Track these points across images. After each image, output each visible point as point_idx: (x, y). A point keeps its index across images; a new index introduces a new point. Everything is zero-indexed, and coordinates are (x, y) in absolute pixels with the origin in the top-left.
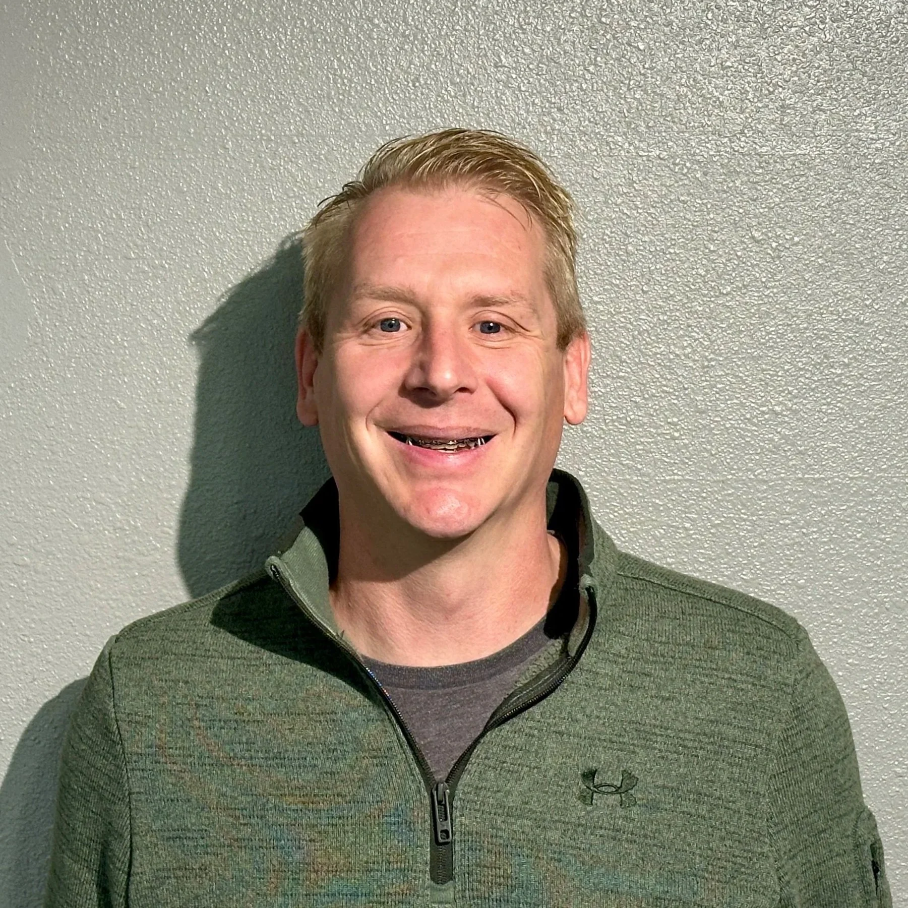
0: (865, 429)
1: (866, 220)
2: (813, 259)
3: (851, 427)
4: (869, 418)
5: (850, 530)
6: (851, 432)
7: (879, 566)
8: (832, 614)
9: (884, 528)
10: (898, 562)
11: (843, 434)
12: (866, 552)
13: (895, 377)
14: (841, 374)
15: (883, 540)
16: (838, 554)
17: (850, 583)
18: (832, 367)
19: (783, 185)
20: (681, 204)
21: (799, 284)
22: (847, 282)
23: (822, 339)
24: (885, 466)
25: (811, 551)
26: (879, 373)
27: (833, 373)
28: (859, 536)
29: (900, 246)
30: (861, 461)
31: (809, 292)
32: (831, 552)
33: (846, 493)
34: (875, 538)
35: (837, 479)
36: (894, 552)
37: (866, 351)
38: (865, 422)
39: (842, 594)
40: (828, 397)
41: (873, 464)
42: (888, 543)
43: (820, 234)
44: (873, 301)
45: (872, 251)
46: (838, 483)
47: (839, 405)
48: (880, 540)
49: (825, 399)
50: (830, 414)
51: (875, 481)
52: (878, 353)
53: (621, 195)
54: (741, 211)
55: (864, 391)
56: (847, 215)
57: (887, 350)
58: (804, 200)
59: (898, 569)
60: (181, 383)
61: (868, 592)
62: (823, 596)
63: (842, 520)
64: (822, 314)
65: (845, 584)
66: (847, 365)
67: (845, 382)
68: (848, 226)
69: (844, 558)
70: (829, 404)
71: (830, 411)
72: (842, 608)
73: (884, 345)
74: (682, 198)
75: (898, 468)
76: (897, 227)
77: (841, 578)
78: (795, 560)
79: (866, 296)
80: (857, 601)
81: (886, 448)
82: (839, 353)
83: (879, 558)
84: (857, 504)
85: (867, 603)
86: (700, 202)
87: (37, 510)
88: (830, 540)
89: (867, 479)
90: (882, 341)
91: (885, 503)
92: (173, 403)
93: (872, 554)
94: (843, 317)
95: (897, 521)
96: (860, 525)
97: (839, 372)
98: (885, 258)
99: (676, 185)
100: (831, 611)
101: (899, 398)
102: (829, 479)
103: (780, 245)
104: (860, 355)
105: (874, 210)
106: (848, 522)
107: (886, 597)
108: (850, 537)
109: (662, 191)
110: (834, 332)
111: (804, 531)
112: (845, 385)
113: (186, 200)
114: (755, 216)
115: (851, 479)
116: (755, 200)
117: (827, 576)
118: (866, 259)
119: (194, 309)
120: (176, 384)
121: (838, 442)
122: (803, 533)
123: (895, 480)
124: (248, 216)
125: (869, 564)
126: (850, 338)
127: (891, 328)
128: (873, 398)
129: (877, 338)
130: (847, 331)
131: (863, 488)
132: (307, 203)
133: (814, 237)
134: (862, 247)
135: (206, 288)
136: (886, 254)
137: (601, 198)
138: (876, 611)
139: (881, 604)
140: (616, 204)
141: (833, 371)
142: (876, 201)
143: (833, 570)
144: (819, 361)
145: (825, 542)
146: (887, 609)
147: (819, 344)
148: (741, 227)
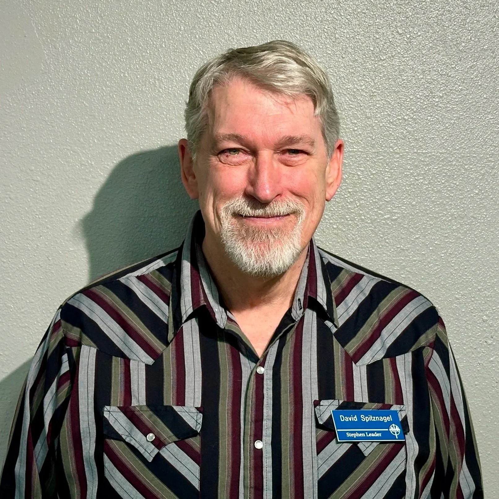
0: (449, 129)
1: (455, 25)
2: (427, 43)
3: (442, 128)
4: (451, 124)
5: (439, 179)
6: (442, 130)
7: (452, 197)
8: (428, 219)
9: (456, 178)
10: (461, 194)
11: (438, 131)
12: (446, 189)
13: (465, 104)
14: (438, 101)
15: (455, 184)
16: (433, 190)
17: (438, 204)
18: (434, 98)
19: (414, 6)
20: (363, 15)
21: (419, 56)
22: (443, 55)
23: (430, 84)
24: (458, 148)
25: (419, 188)
26: (457, 101)
27: (434, 101)
28: (443, 181)
29: (471, 38)
30: (446, 145)
31: (424, 60)
32: (429, 189)
33: (438, 160)
34: (451, 183)
35: (433, 153)
36: (460, 190)
37: (451, 90)
38: (449, 125)
39: (433, 210)
40: (431, 112)
41: (452, 147)
42: (458, 185)
43: (431, 31)
44: (456, 65)
45: (456, 41)
46: (434, 155)
47: (436, 116)
48: (453, 184)
49: (429, 113)
50: (432, 121)
51: (452, 155)
52: (457, 91)
53: (334, 9)
54: (392, 18)
55: (449, 110)
56: (445, 22)
57: (462, 90)
58: (424, 14)
59: (462, 198)
60: (115, 95)
61: (446, 209)
62: (424, 210)
63: (435, 174)
64: (430, 71)
65: (435, 205)
66: (441, 97)
67: (440, 105)
68: (445, 28)
69: (435, 192)
70: (431, 116)
71: (431, 120)
72: (433, 216)
73: (460, 88)
74: (364, 11)
75: (464, 149)
76: (470, 29)
77: (433, 202)
78: (411, 192)
79: (452, 63)
80: (441, 213)
81: (459, 139)
82: (438, 91)
83: (453, 193)
84: (443, 166)
85: (446, 215)
86: (372, 13)
87: (44, 154)
88: (429, 183)
89: (448, 153)
90: (460, 86)
91: (457, 166)
92: (111, 104)
93: (449, 190)
94: (441, 73)
95: (462, 175)
96: (444, 176)
97: (437, 100)
98: (463, 44)
99: (361, 4)
100: (428, 218)
101: (466, 114)
102: (430, 153)
103: (411, 36)
104: (448, 92)
105: (459, 20)
106: (438, 174)
107: (455, 212)
108: (439, 182)
109: (354, 7)
110: (436, 80)
111: (417, 178)
112: (440, 107)
113: (120, 4)
114: (399, 21)
115: (441, 153)
116: (400, 13)
117: (427, 201)
118: (454, 44)
119: (123, 58)
120: (113, 95)
121: (435, 135)
122: (416, 179)
123: (462, 154)
124: (150, 13)
125: (447, 195)
126: (443, 83)
127: (464, 79)
128: (454, 114)
129: (457, 84)
130: (442, 80)
131: (446, 158)
132: (179, 8)
133: (428, 32)
134: (451, 38)
135: (129, 48)
136: (463, 42)
137: (324, 10)
138: (450, 218)
139: (452, 215)
140: (331, 14)
141: (434, 99)
142: (460, 15)
143: (429, 198)
144: (427, 94)
145: (426, 184)
146: (455, 218)
147: (428, 86)
148: (392, 26)
